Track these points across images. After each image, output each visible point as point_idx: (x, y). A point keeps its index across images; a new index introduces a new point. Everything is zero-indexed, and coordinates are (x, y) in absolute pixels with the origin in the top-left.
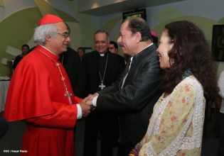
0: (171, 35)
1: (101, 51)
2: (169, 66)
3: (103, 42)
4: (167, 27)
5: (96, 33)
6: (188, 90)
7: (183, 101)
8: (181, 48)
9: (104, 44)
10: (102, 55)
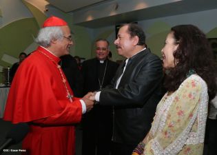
1: (101, 57)
2: (173, 66)
3: (104, 49)
4: (172, 29)
5: (98, 41)
6: (194, 85)
7: (190, 95)
9: (104, 51)
10: (102, 62)
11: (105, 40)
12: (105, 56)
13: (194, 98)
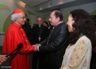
0: (73, 16)
3: (41, 21)
4: (71, 13)
5: (38, 17)
6: (84, 43)
7: (82, 49)
8: (78, 22)
10: (40, 26)
11: (41, 17)
12: (41, 24)
13: (84, 50)
